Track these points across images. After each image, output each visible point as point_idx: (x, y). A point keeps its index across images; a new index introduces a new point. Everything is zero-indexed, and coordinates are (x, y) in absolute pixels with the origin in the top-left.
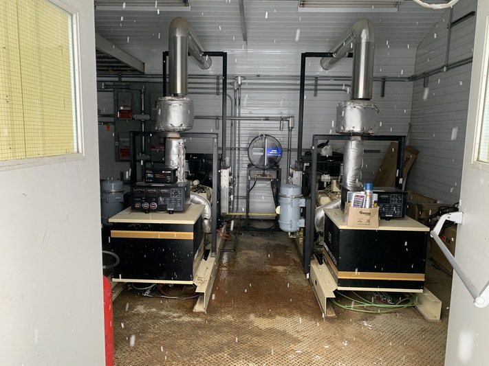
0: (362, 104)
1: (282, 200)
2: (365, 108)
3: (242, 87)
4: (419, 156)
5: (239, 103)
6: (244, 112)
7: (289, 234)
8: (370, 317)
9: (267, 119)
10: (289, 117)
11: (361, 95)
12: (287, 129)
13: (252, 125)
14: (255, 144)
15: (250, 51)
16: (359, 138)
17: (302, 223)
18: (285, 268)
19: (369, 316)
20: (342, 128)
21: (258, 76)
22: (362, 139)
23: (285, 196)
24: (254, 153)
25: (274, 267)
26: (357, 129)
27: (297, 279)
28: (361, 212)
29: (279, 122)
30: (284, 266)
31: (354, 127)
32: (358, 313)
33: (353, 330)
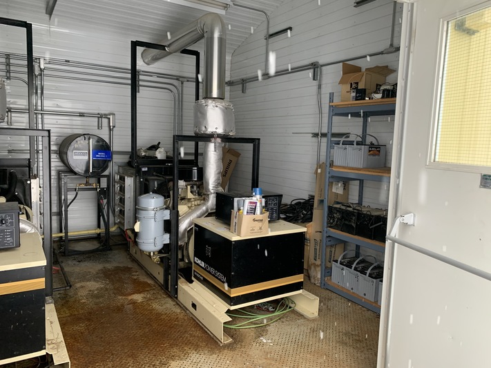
0: (223, 104)
1: (142, 214)
2: (226, 108)
3: (45, 72)
4: (240, 158)
5: (42, 93)
6: (48, 105)
7: (152, 254)
8: (263, 331)
9: (82, 115)
10: (110, 114)
11: (215, 94)
12: (107, 129)
13: (59, 122)
14: (76, 146)
15: (53, 29)
16: (219, 140)
17: (166, 239)
18: (142, 295)
19: (261, 330)
20: (204, 129)
21: (66, 61)
22: (222, 141)
23: (145, 209)
24: (75, 157)
25: (130, 298)
26: (220, 131)
27: (164, 307)
28: (254, 220)
29: (97, 119)
30: (140, 293)
31: (216, 128)
32: (250, 330)
33: (258, 352)
